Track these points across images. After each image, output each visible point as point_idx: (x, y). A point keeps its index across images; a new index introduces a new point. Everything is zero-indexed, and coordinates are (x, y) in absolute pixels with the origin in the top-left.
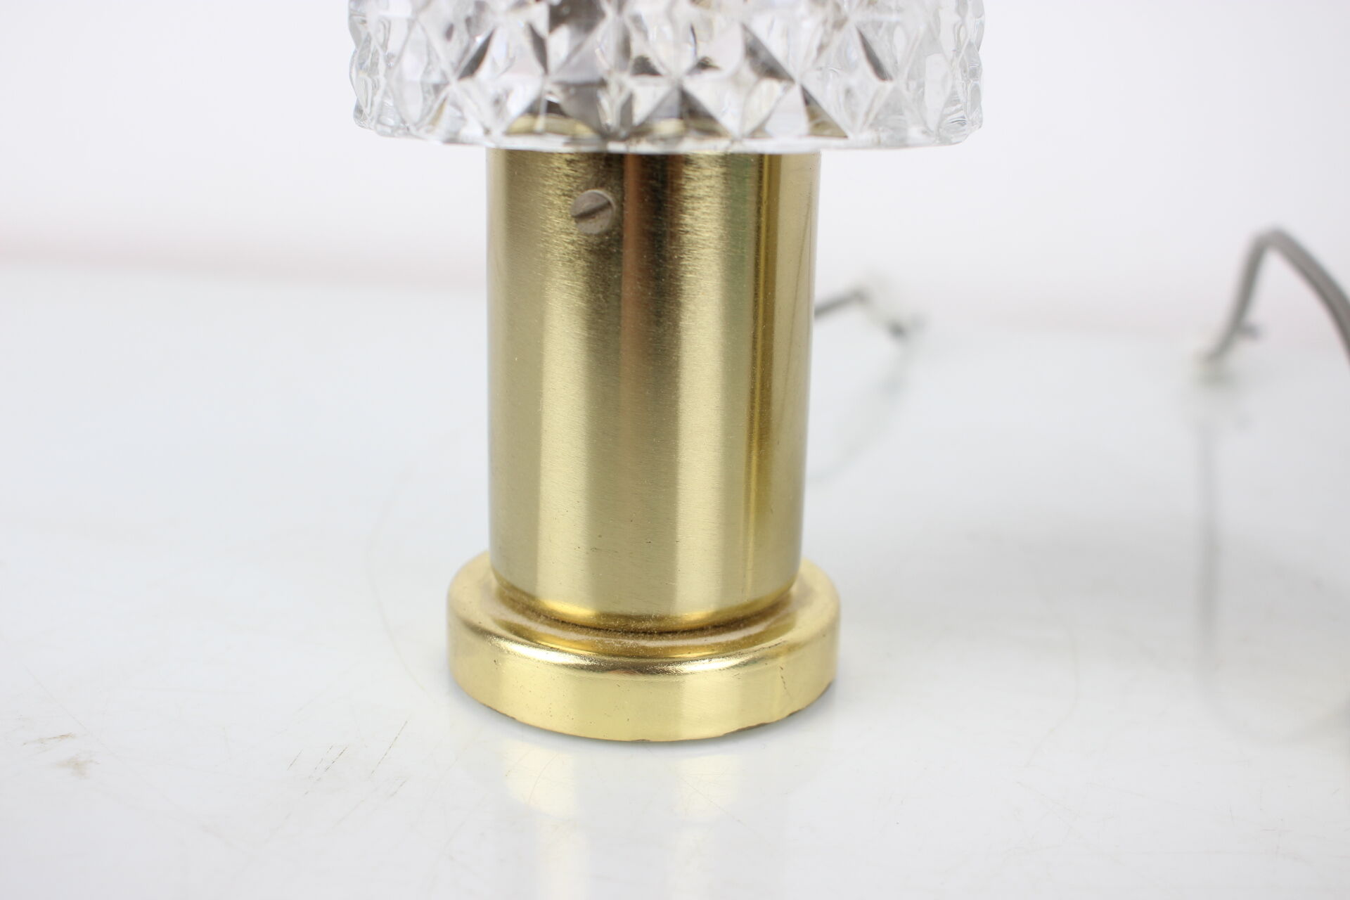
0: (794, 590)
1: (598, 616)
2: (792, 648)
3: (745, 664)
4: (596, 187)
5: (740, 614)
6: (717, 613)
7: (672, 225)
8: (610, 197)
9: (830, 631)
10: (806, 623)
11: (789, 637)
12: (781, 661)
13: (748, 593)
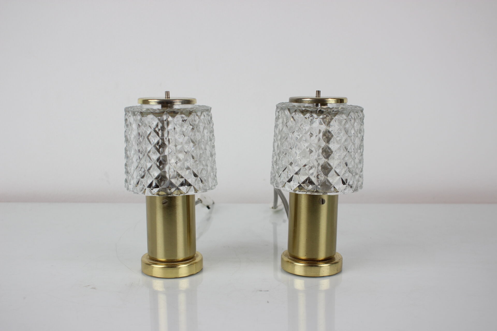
0: (195, 255)
1: (166, 260)
2: (196, 263)
3: (188, 265)
4: (166, 199)
5: (188, 258)
6: (184, 259)
7: (176, 203)
8: (167, 201)
9: (201, 260)
10: (197, 260)
11: (196, 261)
12: (194, 265)
13: (188, 256)
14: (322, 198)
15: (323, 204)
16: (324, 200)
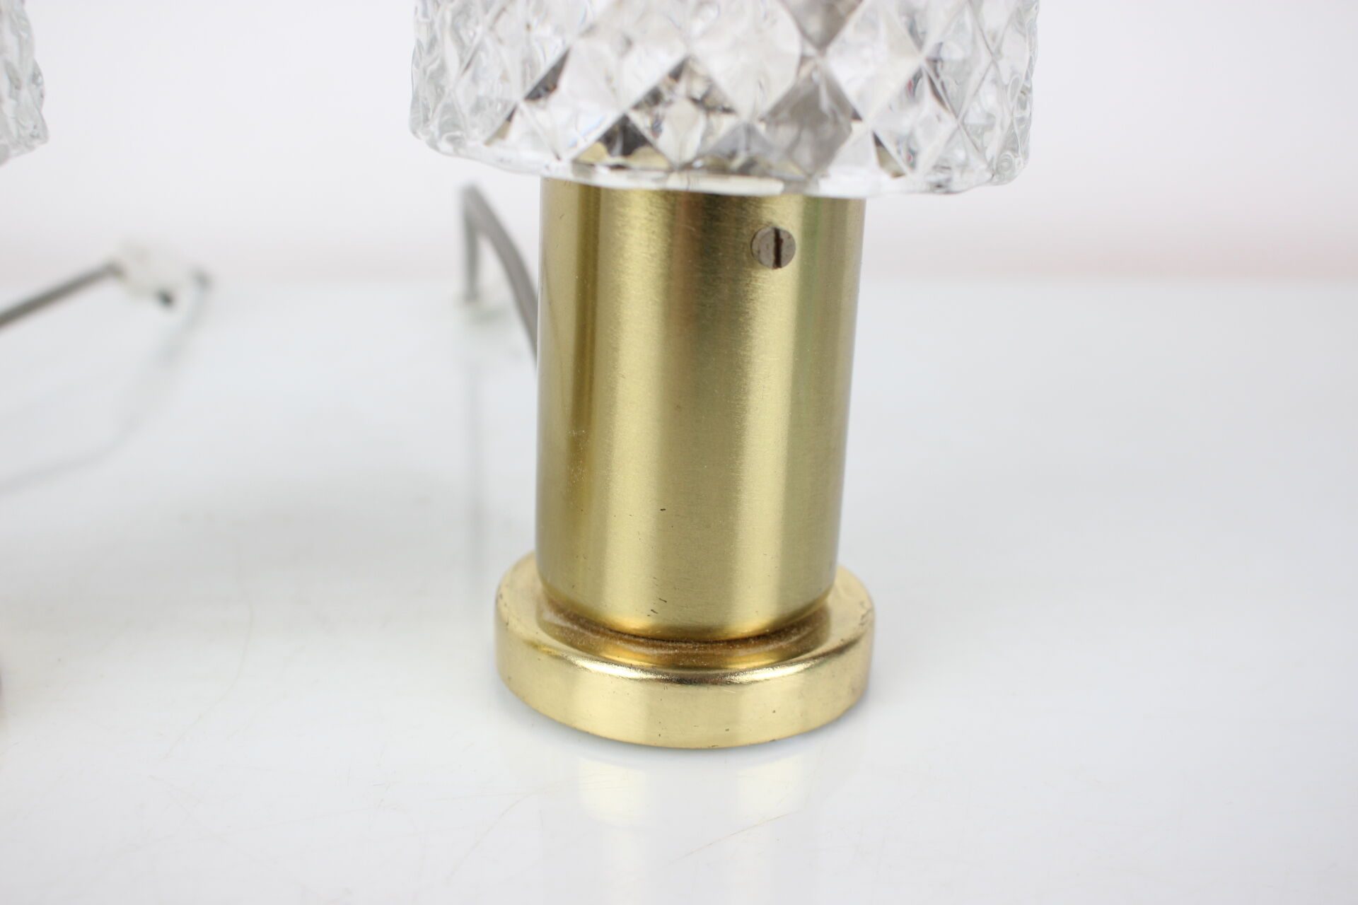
14: (770, 223)
15: (778, 263)
16: (790, 237)
